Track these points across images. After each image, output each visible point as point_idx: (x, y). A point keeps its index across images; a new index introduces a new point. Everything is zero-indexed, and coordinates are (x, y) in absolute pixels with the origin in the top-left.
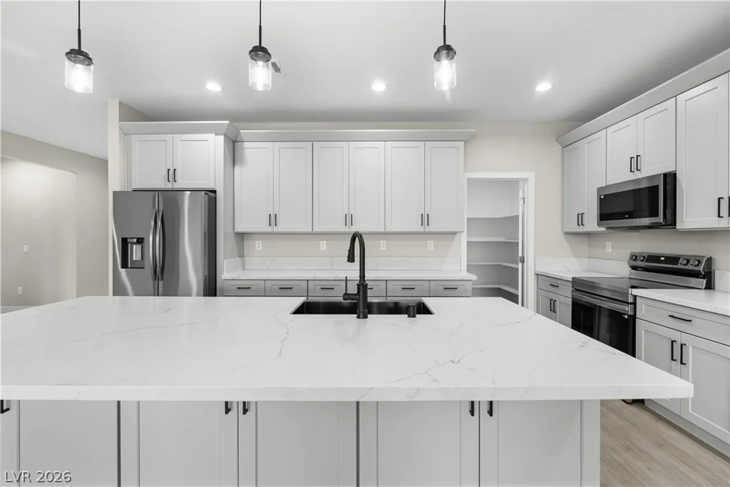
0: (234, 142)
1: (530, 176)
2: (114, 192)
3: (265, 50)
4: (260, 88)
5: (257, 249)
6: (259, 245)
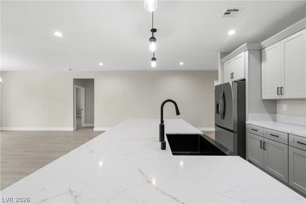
0: (261, 50)
5: (284, 109)
6: (284, 107)
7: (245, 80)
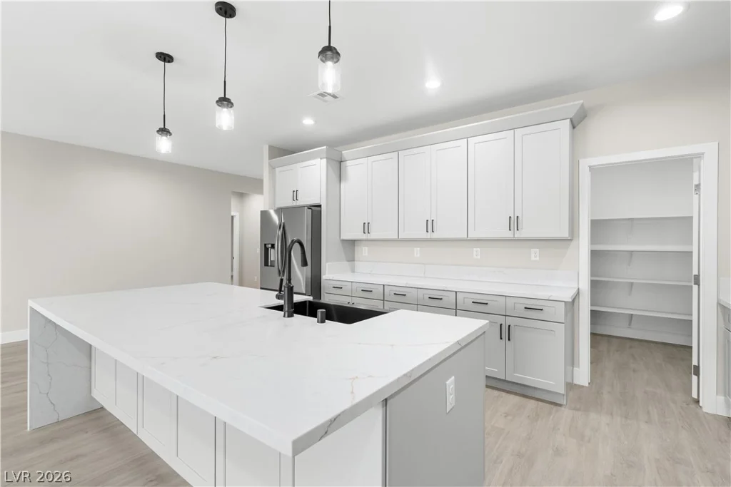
0: (340, 162)
1: (708, 148)
2: (261, 212)
3: (228, 100)
4: (225, 128)
5: (364, 254)
6: (365, 251)
7: (320, 206)
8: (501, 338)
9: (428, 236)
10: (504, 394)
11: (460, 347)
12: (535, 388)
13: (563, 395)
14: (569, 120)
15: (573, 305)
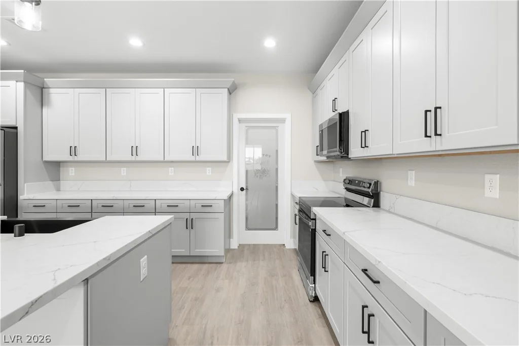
0: (42, 88)
1: (287, 116)
6: (72, 171)
7: (16, 128)
8: (187, 228)
9: (133, 158)
10: (189, 265)
11: (151, 235)
12: (208, 256)
13: (223, 256)
14: (227, 89)
15: (230, 200)
